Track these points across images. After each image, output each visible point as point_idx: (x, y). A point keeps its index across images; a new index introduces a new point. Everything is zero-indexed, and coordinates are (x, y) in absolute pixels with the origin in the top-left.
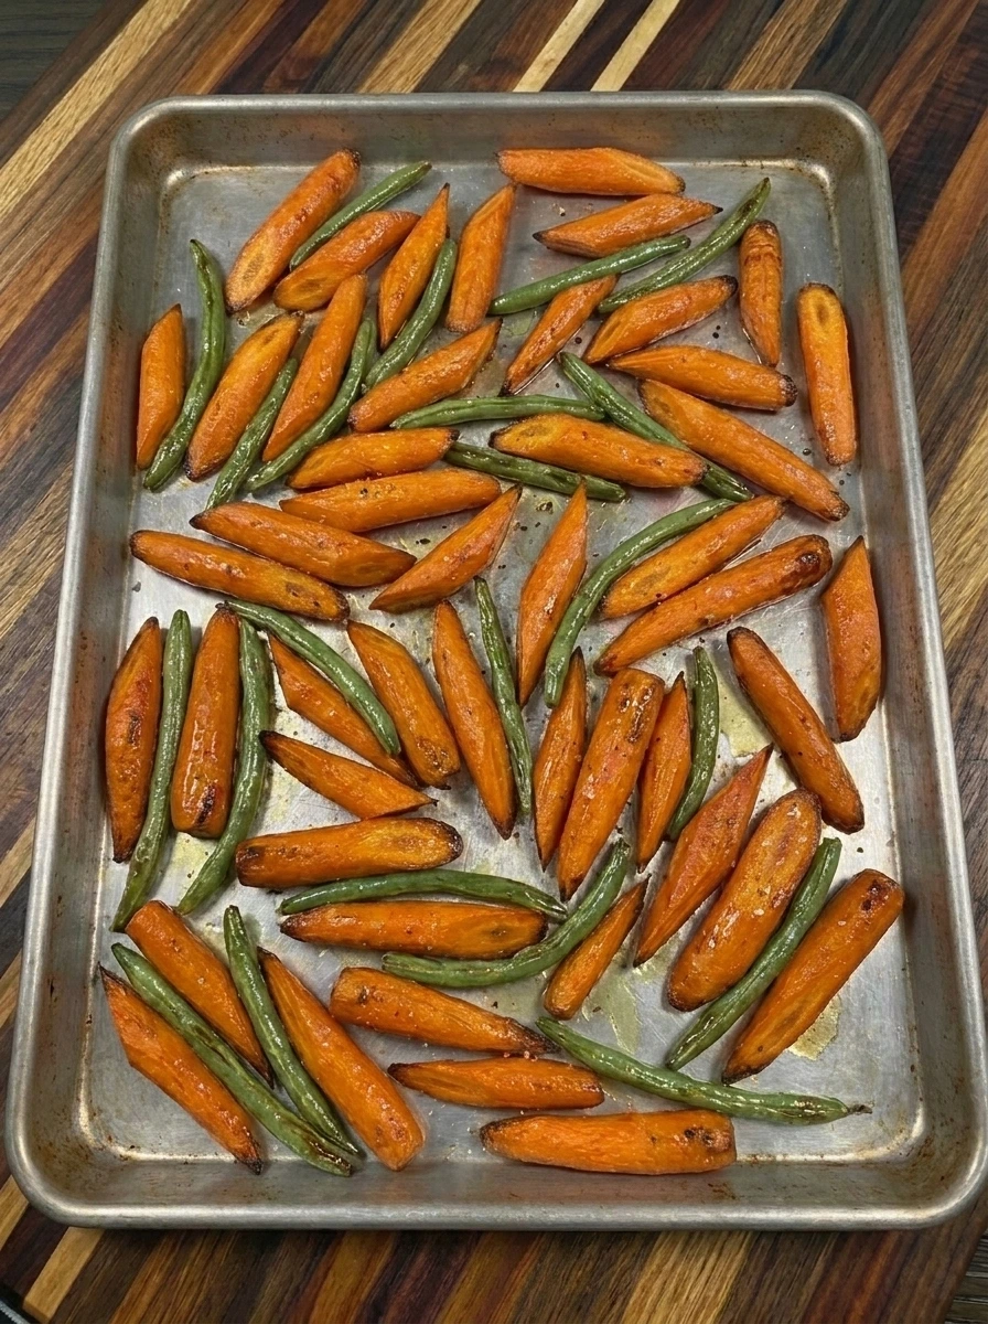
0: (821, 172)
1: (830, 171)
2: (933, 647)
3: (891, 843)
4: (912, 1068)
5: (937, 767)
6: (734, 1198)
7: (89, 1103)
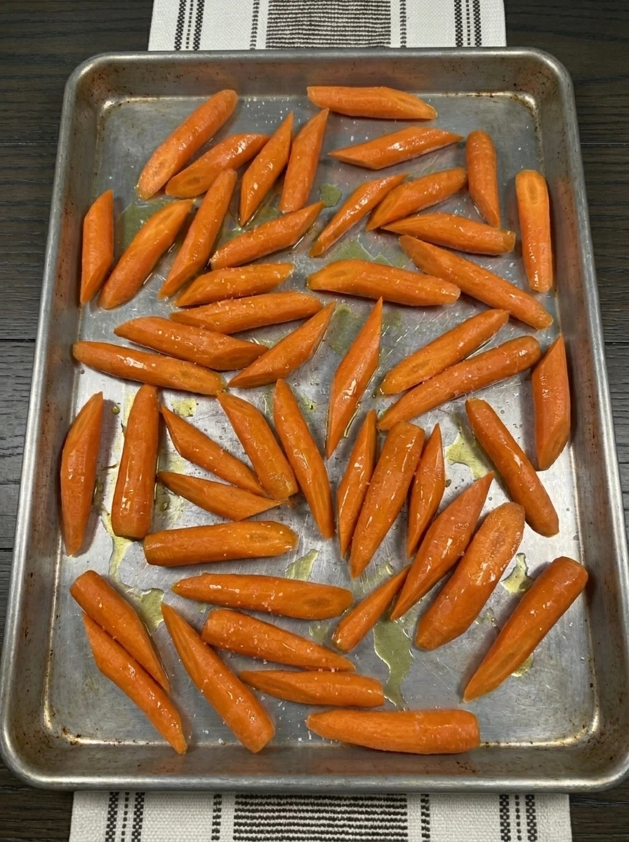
0: (531, 101)
1: (536, 100)
2: (605, 411)
3: (577, 538)
4: (591, 685)
5: (608, 489)
6: (474, 771)
7: (51, 707)
